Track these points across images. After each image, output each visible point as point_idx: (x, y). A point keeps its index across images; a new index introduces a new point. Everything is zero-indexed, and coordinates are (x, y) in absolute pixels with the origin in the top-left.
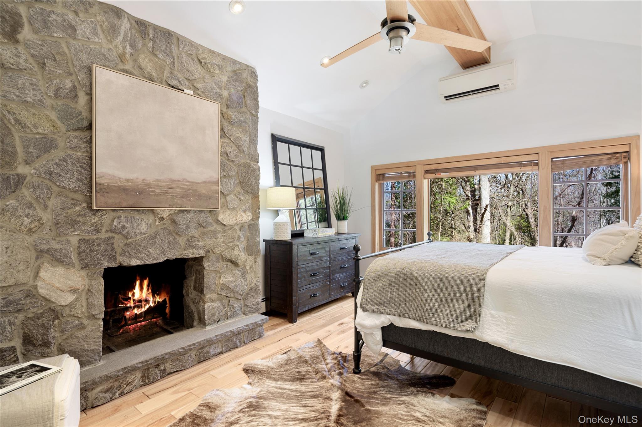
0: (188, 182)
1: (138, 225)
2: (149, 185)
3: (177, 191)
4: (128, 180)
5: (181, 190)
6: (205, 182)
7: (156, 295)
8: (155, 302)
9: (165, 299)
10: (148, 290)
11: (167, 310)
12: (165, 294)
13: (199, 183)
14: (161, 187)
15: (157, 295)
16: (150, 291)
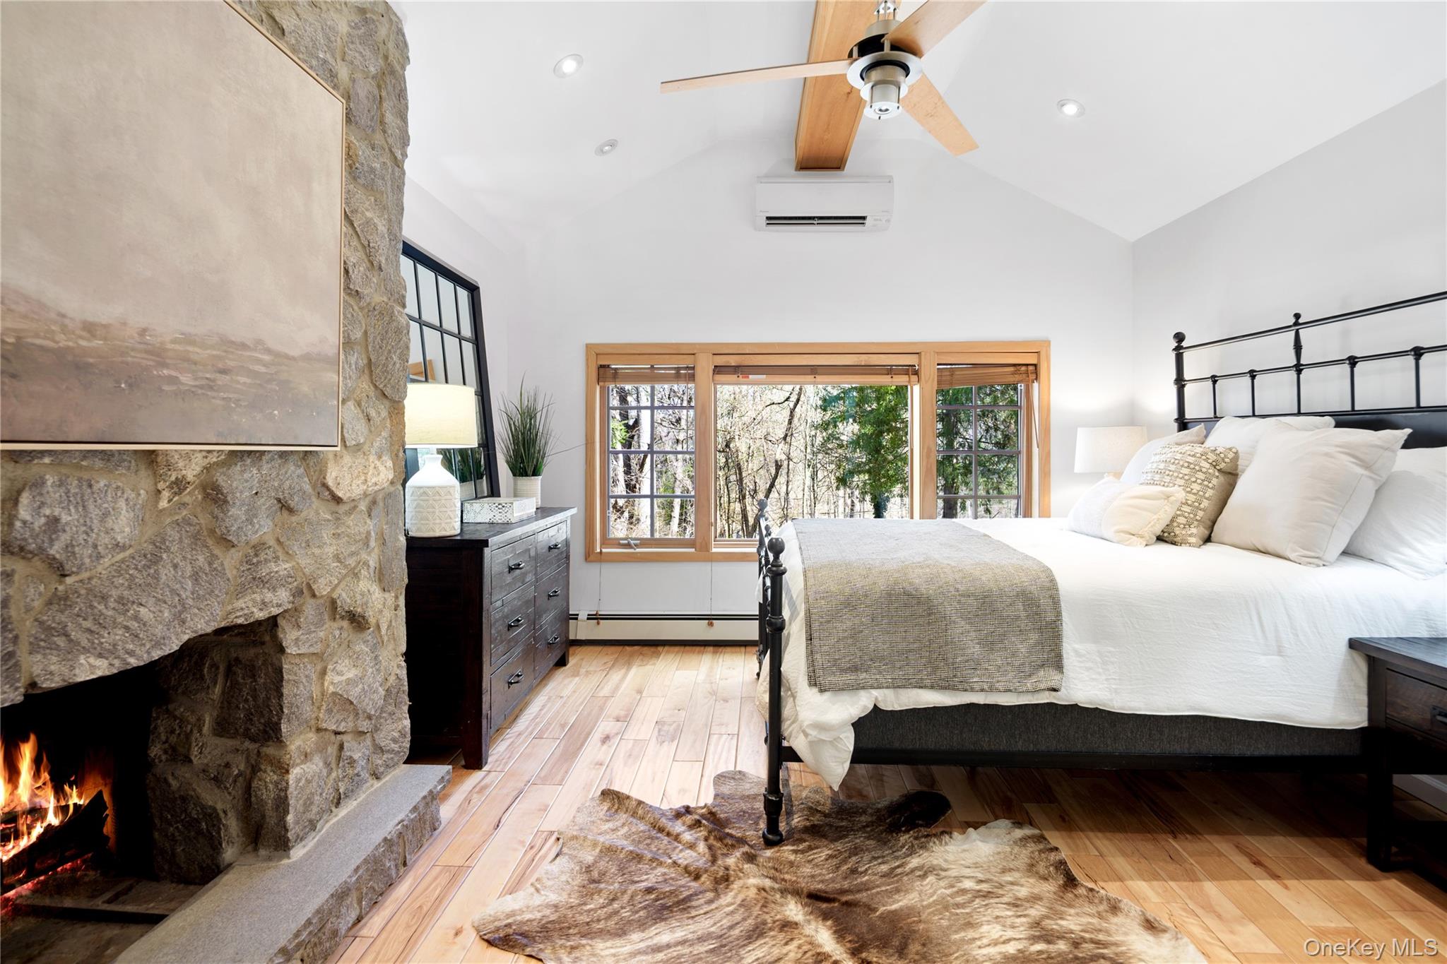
0: (268, 351)
1: (106, 515)
2: (158, 354)
3: (238, 382)
4: (90, 328)
5: (248, 381)
6: (307, 358)
7: (67, 788)
8: (65, 809)
9: (100, 794)
10: (37, 775)
11: (108, 828)
12: (99, 780)
13: (293, 359)
14: (195, 364)
15: (71, 787)
16: (45, 776)
